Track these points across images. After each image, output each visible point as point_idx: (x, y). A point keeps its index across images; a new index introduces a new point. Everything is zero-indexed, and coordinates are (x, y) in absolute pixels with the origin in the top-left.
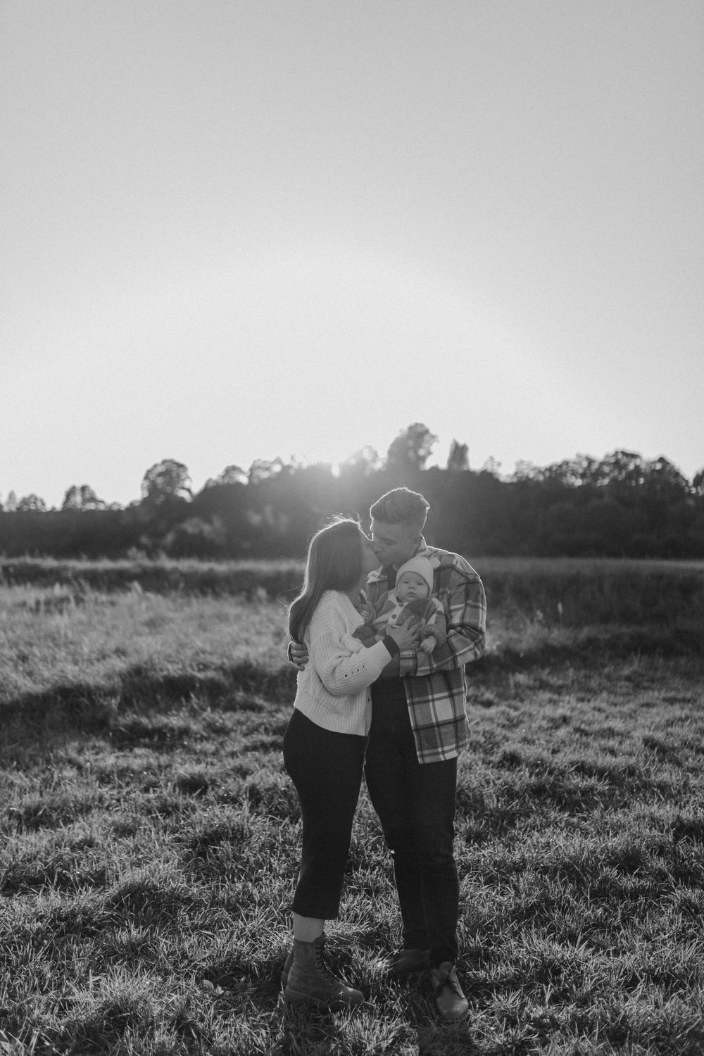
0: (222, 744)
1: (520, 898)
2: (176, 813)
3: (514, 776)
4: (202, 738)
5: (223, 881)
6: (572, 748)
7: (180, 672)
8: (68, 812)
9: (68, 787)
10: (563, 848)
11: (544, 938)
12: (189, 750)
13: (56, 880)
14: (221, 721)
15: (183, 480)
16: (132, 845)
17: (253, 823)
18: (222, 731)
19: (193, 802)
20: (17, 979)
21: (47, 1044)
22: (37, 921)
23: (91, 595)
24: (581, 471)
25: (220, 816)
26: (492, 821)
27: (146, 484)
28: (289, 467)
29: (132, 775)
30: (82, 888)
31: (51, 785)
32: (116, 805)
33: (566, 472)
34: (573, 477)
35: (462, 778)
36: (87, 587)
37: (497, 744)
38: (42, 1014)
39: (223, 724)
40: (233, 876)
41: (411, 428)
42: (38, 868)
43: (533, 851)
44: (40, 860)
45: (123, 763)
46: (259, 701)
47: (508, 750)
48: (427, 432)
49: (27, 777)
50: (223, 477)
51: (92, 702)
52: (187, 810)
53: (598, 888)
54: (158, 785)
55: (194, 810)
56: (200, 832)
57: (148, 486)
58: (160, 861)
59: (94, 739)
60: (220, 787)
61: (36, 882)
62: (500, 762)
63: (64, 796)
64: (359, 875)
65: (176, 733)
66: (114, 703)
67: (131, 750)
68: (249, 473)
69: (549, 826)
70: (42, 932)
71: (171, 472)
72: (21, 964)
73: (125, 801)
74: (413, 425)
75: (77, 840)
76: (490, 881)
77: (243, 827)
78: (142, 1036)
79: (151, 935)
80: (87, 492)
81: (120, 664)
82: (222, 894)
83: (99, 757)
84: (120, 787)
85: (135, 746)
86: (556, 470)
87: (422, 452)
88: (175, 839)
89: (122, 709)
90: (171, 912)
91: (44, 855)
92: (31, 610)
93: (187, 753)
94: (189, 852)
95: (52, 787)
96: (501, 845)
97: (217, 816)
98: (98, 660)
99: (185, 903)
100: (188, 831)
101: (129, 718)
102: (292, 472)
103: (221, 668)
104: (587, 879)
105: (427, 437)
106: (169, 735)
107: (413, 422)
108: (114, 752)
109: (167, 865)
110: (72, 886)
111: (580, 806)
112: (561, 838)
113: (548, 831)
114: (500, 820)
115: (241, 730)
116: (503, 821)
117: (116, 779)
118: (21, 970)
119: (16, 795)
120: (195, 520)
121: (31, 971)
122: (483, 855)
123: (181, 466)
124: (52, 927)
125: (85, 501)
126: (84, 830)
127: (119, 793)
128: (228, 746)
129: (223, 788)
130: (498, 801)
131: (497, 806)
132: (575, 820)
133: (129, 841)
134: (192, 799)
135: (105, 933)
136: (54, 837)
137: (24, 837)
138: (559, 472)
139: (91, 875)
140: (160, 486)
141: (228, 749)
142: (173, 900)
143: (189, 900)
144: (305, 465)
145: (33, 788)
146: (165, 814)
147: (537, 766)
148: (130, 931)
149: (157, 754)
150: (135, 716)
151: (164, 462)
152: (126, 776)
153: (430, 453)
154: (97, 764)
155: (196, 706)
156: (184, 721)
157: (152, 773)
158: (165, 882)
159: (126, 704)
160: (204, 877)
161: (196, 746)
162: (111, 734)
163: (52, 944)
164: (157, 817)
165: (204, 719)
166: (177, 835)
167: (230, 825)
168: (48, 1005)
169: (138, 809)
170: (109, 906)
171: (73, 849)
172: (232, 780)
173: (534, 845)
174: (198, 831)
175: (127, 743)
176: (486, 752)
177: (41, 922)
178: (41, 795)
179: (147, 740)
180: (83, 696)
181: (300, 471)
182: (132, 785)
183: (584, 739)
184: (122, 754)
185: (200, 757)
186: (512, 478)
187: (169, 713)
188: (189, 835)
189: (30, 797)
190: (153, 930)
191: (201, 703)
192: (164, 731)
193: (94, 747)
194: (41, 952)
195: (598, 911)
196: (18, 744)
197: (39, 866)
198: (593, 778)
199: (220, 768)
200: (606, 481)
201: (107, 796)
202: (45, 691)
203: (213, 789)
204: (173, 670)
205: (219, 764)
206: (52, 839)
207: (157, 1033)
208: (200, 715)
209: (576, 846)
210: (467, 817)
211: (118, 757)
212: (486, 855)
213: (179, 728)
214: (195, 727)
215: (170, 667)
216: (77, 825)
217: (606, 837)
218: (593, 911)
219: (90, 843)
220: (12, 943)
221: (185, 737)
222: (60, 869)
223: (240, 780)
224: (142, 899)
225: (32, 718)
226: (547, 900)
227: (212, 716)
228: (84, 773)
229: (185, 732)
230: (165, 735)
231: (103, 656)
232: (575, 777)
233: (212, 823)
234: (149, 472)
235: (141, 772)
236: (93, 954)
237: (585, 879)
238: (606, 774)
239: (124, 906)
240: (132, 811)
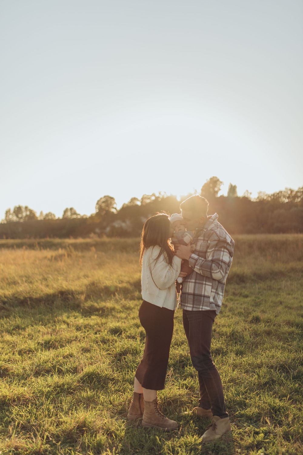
0: (129, 314)
1: (260, 379)
2: (108, 342)
3: (258, 327)
4: (120, 312)
5: (128, 371)
6: (284, 315)
7: (111, 284)
8: (63, 343)
9: (63, 332)
10: (280, 357)
11: (271, 397)
12: (114, 317)
13: (56, 371)
14: (128, 304)
15: (113, 204)
16: (89, 356)
17: (142, 347)
18: (129, 309)
19: (115, 338)
20: (39, 412)
21: (51, 439)
22: (48, 387)
23: (74, 253)
24: (287, 195)
25: (127, 344)
26: (247, 346)
27: (98, 206)
28: (158, 197)
29: (90, 327)
30: (67, 374)
31: (55, 331)
32: (83, 339)
33: (281, 196)
34: (284, 198)
35: (234, 327)
36: (73, 250)
37: (250, 313)
38: (49, 426)
39: (130, 306)
40: (132, 369)
41: (211, 179)
42: (49, 366)
43: (266, 359)
44: (50, 362)
45: (86, 322)
47: (255, 316)
48: (218, 180)
49: (45, 328)
50: (130, 202)
51: (73, 296)
52: (113, 342)
53: (296, 375)
54: (101, 331)
55: (116, 342)
56: (118, 351)
57: (98, 207)
58: (101, 363)
59: (74, 312)
60: (127, 332)
61: (48, 372)
62: (252, 321)
63: (61, 336)
64: (188, 369)
65: (109, 310)
66: (83, 297)
67: (90, 317)
68: (141, 200)
69: (274, 348)
70: (50, 392)
71: (108, 201)
72: (41, 405)
73: (87, 338)
74: (212, 177)
75: (66, 354)
76: (247, 372)
77: (137, 348)
78: (92, 436)
79: (96, 394)
80: (73, 211)
81: (86, 281)
82: (127, 377)
83: (76, 319)
84: (85, 332)
85: (92, 315)
86: (276, 195)
87: (216, 189)
88: (108, 353)
89: (86, 300)
90: (105, 384)
91: (52, 360)
92: (49, 259)
93: (114, 318)
94: (114, 359)
95: (56, 332)
96: (252, 356)
97: (126, 344)
98: (76, 280)
99: (111, 381)
100: (113, 350)
101: (89, 304)
102: (160, 200)
103: (128, 282)
104: (291, 371)
105: (218, 183)
106: (106, 310)
107: (212, 176)
108: (83, 318)
109: (104, 365)
110: (63, 373)
111: (288, 339)
112: (279, 353)
113: (273, 351)
114: (251, 345)
115: (137, 308)
116: (252, 346)
117: (83, 329)
118: (41, 408)
119: (41, 335)
120: (119, 222)
121: (45, 409)
122: (244, 361)
123: (112, 198)
124: (54, 390)
125: (72, 214)
126: (69, 350)
127: (84, 334)
128: (131, 315)
129: (129, 332)
130: (250, 337)
131: (250, 339)
132: (286, 346)
133: (88, 355)
134: (116, 336)
135: (77, 393)
136: (56, 353)
137: (43, 353)
138: (278, 196)
139: (71, 368)
140: (103, 207)
141: (132, 316)
142: (106, 379)
143: (113, 379)
144: (165, 197)
145: (48, 333)
146: (103, 343)
147: (268, 322)
148: (87, 392)
149: (101, 318)
150: (92, 303)
151: (105, 197)
152: (87, 327)
153: (220, 190)
154: (75, 322)
155: (117, 298)
156: (113, 305)
157: (98, 326)
158: (103, 371)
159: (88, 297)
160: (120, 370)
161: (118, 315)
162: (81, 310)
163: (54, 397)
164: (100, 344)
165: (121, 304)
166: (108, 352)
167: (131, 348)
168: (51, 423)
169: (92, 341)
170: (79, 382)
171: (64, 358)
172: (133, 329)
173: (267, 356)
174: (117, 350)
175: (88, 314)
176: (245, 317)
177: (50, 388)
178: (51, 335)
179: (97, 313)
180: (70, 294)
181: (163, 199)
182: (90, 332)
183: (290, 310)
184: (86, 318)
185: (119, 319)
186: (256, 199)
187: (106, 301)
188: (114, 352)
189: (47, 337)
190: (97, 392)
191: (120, 297)
192: (104, 308)
193: (74, 316)
194: (49, 401)
195: (296, 385)
196: (42, 314)
197: (50, 364)
198: (294, 327)
199: (128, 324)
200: (299, 200)
201: (79, 336)
202: (54, 293)
203: (124, 333)
204: (108, 283)
205: (127, 322)
206: (55, 354)
207: (98, 435)
208: (120, 302)
209: (286, 357)
210: (236, 344)
211: (84, 320)
212: (245, 361)
213: (111, 308)
214: (118, 307)
215: (107, 282)
216: (66, 348)
217: (300, 353)
218: (294, 385)
219: (71, 355)
220: (37, 397)
221: (113, 311)
222: (58, 366)
223: (137, 329)
224: (93, 379)
225: (48, 304)
226: (273, 380)
227: (125, 302)
228: (70, 326)
229: (113, 309)
230: (104, 310)
231: (79, 278)
232: (286, 327)
233: (124, 347)
234: (98, 201)
235: (94, 326)
236: (71, 401)
237: (290, 371)
238: (299, 326)
239: (85, 382)
240: (90, 342)
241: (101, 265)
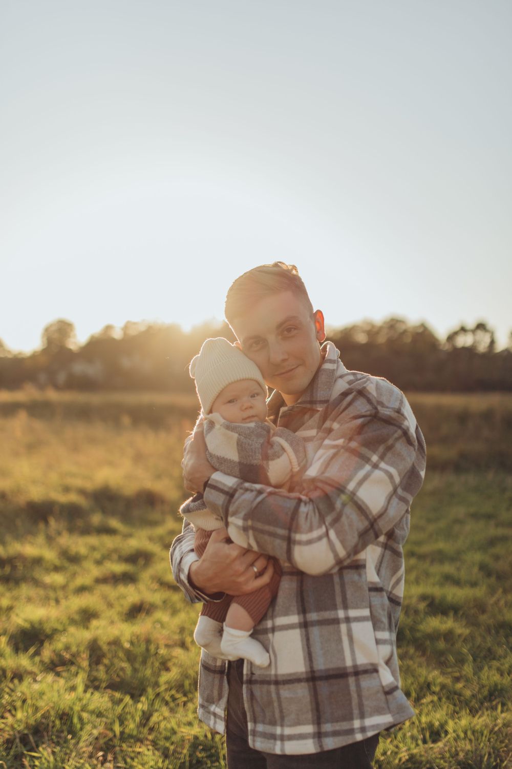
18: (74, 559)
46: (114, 523)
71: (62, 330)
103: (82, 492)
191: (59, 527)
208: (56, 539)
214: (50, 555)
227: (67, 541)
229: (38, 561)
234: (48, 327)
241: (32, 447)
